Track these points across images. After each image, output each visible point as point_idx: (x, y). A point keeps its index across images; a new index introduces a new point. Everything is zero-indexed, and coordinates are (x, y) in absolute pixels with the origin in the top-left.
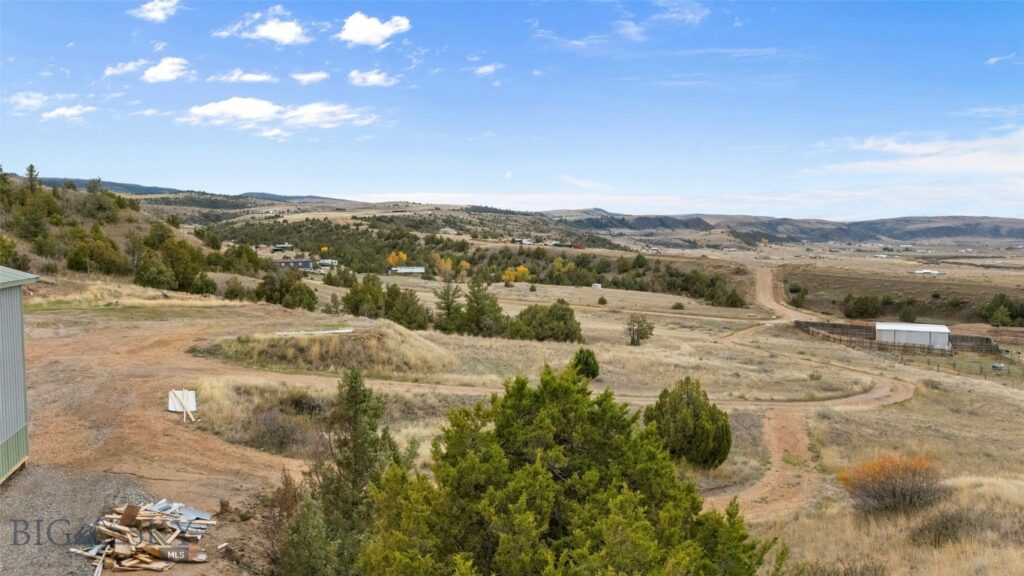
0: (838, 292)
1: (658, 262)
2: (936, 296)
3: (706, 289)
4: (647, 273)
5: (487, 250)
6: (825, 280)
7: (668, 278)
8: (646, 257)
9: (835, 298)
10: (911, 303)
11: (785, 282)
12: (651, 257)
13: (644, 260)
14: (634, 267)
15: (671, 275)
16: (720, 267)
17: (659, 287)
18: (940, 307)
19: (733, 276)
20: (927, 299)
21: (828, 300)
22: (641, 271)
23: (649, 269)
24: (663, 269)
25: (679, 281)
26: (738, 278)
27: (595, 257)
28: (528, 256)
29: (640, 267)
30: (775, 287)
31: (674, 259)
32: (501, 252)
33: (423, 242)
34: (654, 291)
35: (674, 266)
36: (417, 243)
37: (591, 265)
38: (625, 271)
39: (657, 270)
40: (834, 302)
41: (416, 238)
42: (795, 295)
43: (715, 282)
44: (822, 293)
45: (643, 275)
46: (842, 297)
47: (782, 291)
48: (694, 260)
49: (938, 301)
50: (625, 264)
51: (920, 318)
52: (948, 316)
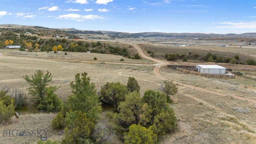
0: (162, 52)
1: (104, 44)
2: (190, 53)
3: (122, 52)
4: (102, 47)
5: (44, 39)
6: (157, 49)
7: (109, 49)
8: (101, 42)
9: (161, 55)
10: (184, 56)
11: (145, 50)
12: (102, 42)
13: (100, 43)
14: (97, 45)
15: (110, 48)
16: (124, 45)
17: (108, 52)
18: (192, 57)
19: (130, 48)
20: (188, 54)
21: (160, 55)
22: (100, 46)
23: (102, 46)
24: (107, 46)
25: (113, 50)
26: (131, 49)
27: (83, 42)
28: (60, 41)
29: (99, 45)
30: (143, 52)
31: (109, 43)
32: (50, 40)
33: (19, 37)
34: (107, 53)
35: (110, 45)
36: (17, 37)
37: (83, 44)
38: (95, 47)
39: (105, 47)
40: (162, 56)
41: (17, 35)
42: (151, 54)
43: (124, 50)
44: (157, 53)
45: (101, 48)
46: (164, 55)
47: (146, 53)
48: (115, 43)
49: (191, 55)
50: (94, 44)
51: (188, 60)
52: (195, 59)
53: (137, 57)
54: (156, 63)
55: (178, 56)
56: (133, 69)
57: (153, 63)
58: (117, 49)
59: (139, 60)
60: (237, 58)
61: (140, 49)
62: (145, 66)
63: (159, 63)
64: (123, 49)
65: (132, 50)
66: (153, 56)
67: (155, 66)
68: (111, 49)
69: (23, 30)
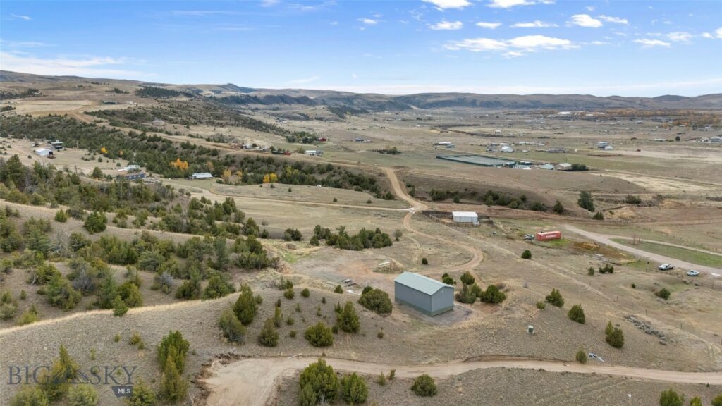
0: (427, 186)
1: (339, 168)
2: (466, 190)
3: (369, 185)
4: (336, 174)
6: (422, 181)
9: (426, 190)
10: (457, 193)
11: (404, 181)
12: (335, 164)
13: (332, 166)
14: (327, 170)
15: (349, 176)
16: (371, 171)
17: (347, 185)
18: (468, 194)
19: (379, 178)
20: (462, 191)
22: (332, 172)
23: (335, 172)
24: (343, 172)
25: (354, 180)
26: (382, 179)
27: (303, 163)
28: (263, 161)
29: (331, 170)
30: (401, 185)
31: (346, 165)
32: (245, 159)
34: (346, 188)
35: (349, 170)
37: (303, 169)
38: (324, 173)
39: (340, 173)
40: (427, 192)
42: (410, 189)
43: (372, 181)
44: (421, 187)
45: (334, 175)
46: (430, 190)
47: (404, 187)
48: (355, 166)
49: (467, 192)
50: (322, 170)
51: (461, 201)
52: (471, 199)
53: (390, 197)
54: (412, 207)
55: (448, 193)
56: (382, 216)
57: (408, 205)
58: (360, 178)
59: (392, 201)
60: (524, 199)
61: (395, 178)
62: (397, 211)
63: (416, 207)
64: (370, 179)
65: (384, 182)
66: (412, 194)
67: (408, 212)
68: (350, 178)
69: (145, 114)
